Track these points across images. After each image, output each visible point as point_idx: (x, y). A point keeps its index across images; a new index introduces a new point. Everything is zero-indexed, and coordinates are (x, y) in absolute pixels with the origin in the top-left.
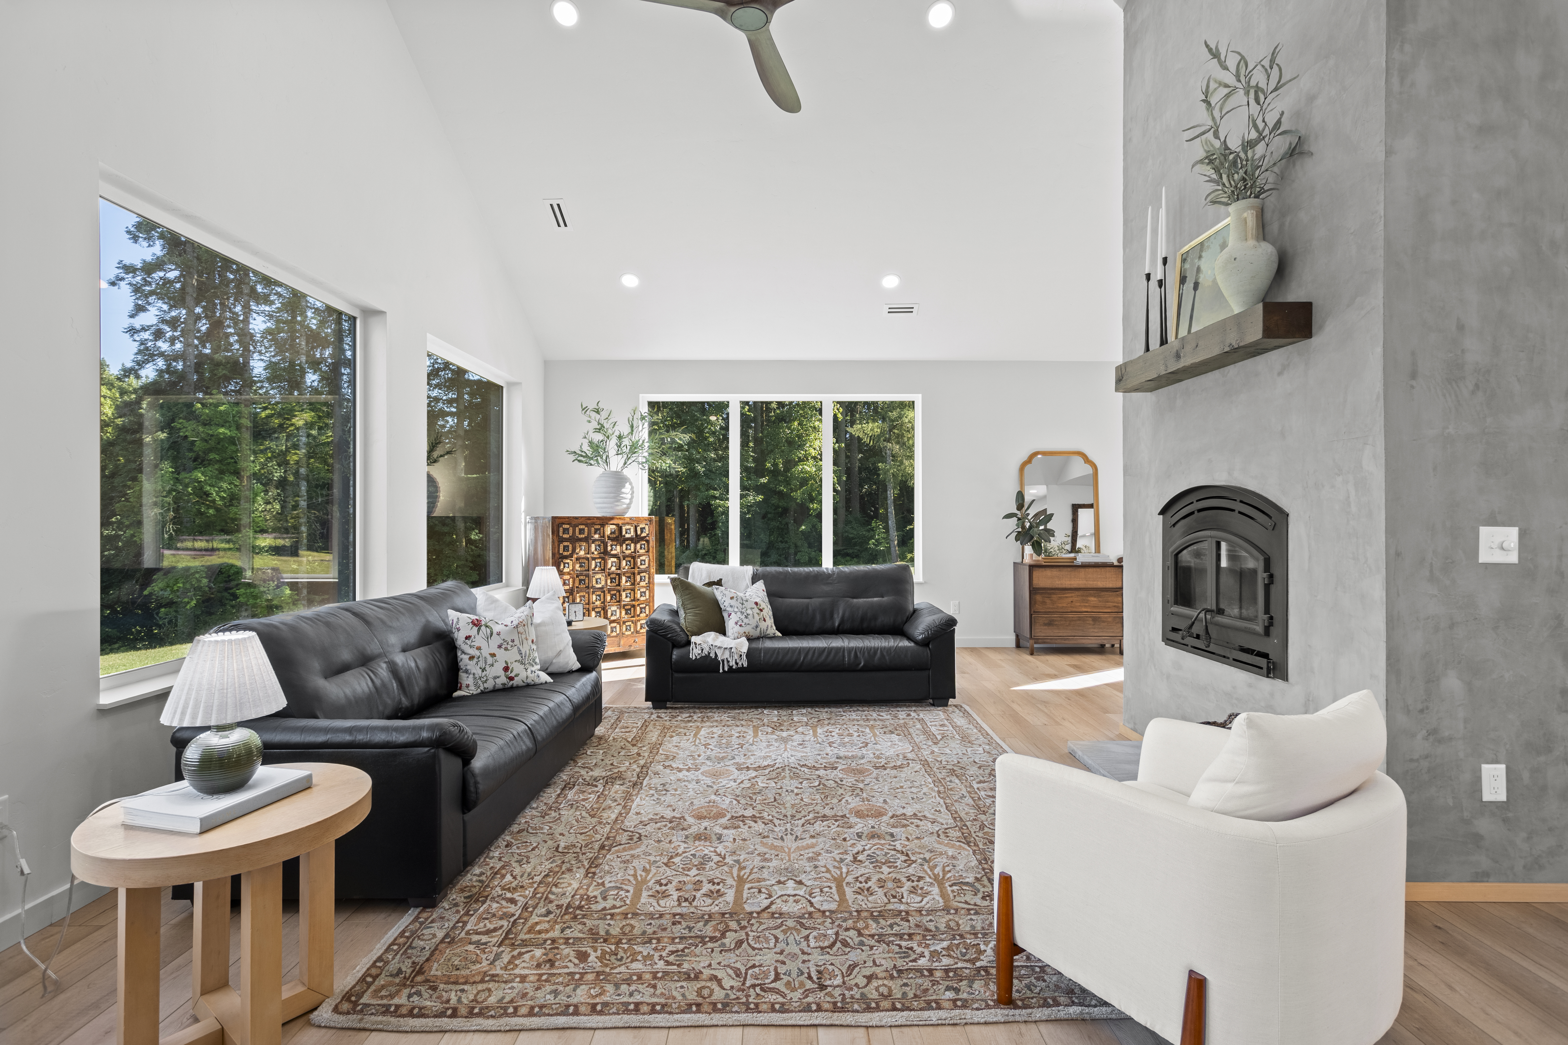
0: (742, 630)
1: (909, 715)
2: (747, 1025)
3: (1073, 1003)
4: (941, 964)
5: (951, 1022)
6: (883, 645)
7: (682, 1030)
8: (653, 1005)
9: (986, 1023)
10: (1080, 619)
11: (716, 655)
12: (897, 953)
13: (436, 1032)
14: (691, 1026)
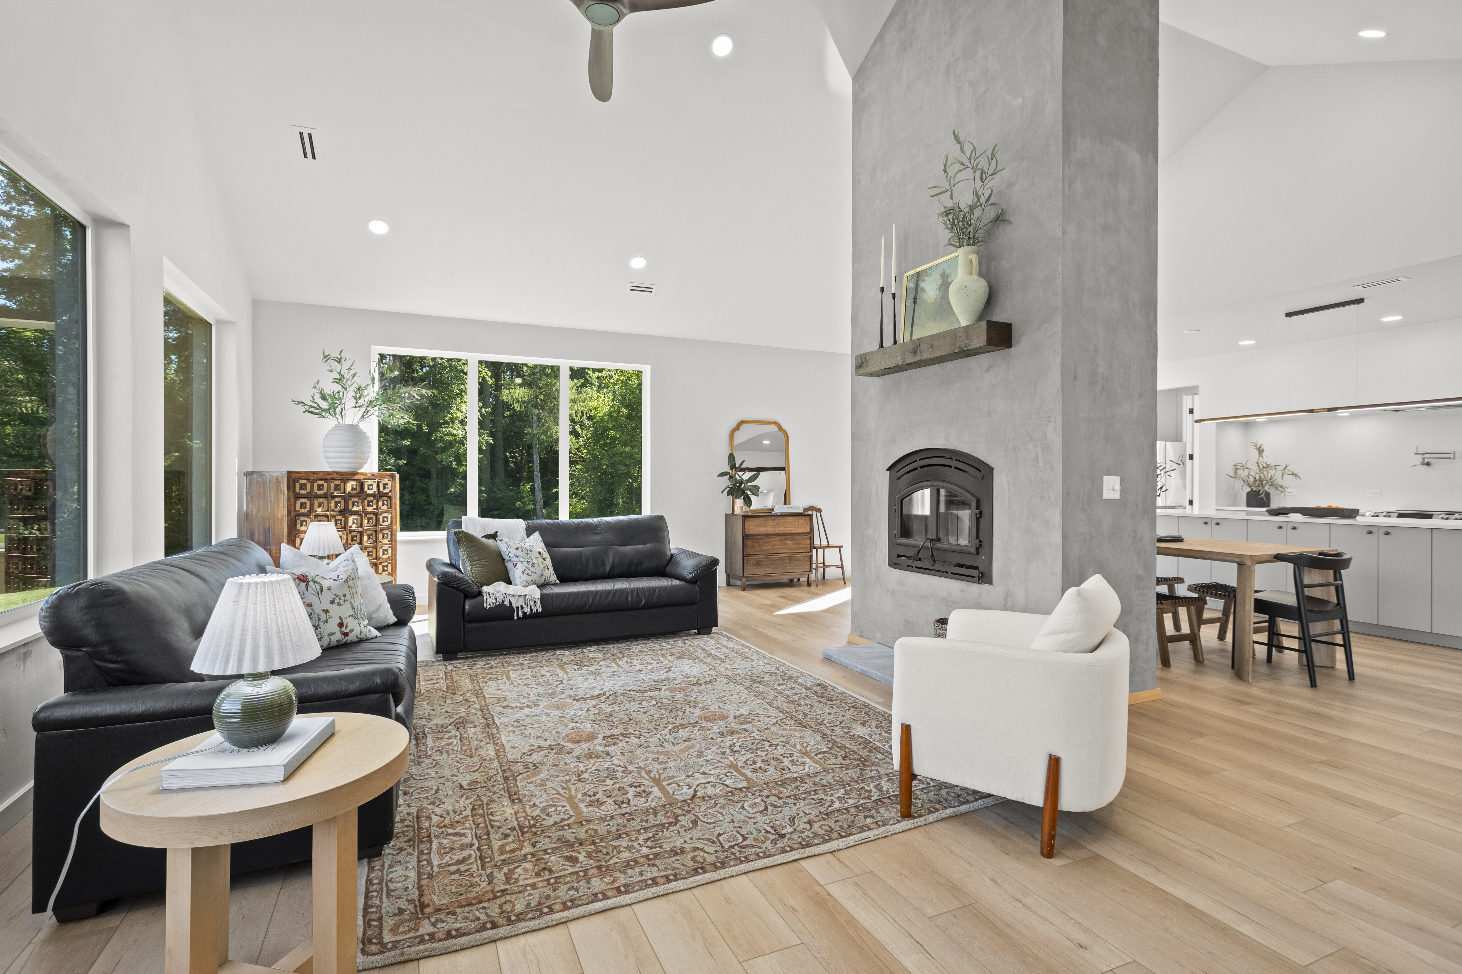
0: (529, 578)
1: (685, 643)
2: (748, 872)
3: (945, 808)
4: (849, 804)
5: (883, 836)
6: (659, 584)
7: (701, 888)
8: (667, 877)
9: (903, 831)
10: (780, 559)
11: (510, 603)
12: (815, 804)
13: (486, 943)
14: (707, 883)
